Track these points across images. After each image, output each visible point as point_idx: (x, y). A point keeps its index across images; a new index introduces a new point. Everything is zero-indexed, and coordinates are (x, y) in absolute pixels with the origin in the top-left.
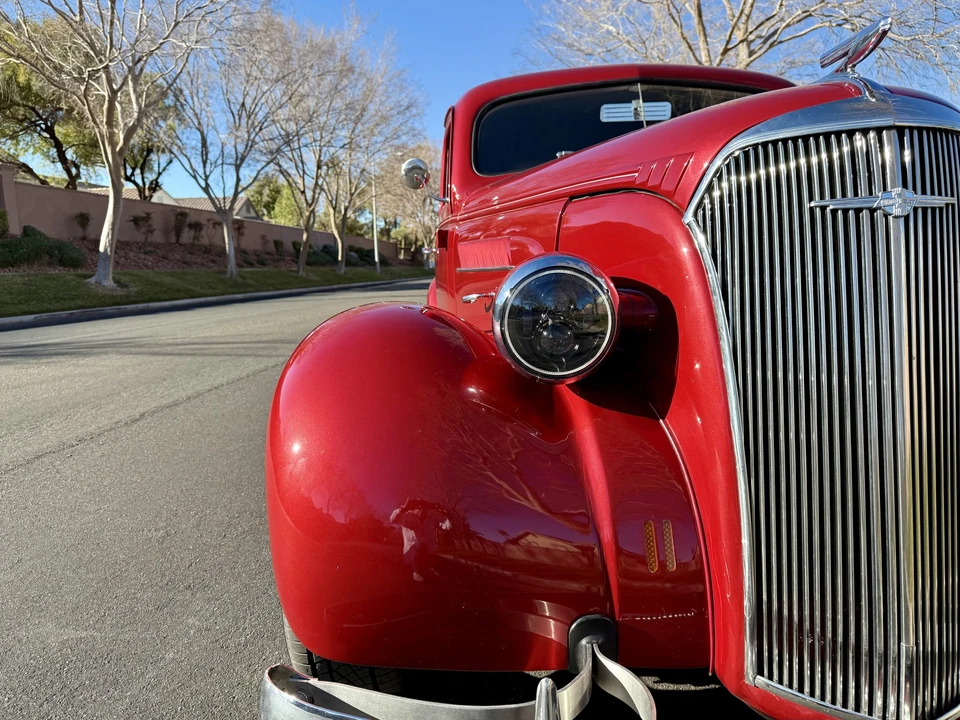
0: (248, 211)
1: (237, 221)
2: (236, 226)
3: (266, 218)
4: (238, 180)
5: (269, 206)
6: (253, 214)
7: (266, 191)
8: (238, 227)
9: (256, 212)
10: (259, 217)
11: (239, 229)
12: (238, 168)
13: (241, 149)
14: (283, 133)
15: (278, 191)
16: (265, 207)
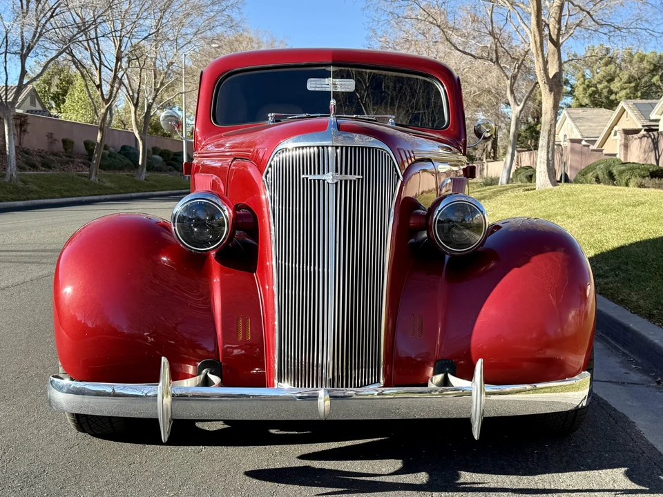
0: (33, 103)
1: (19, 116)
2: (19, 122)
3: (54, 112)
4: (24, 72)
5: (59, 99)
6: (38, 107)
7: (56, 81)
8: (21, 123)
9: (42, 105)
10: (45, 111)
11: (21, 125)
12: (23, 58)
13: (28, 36)
14: (78, 20)
15: (70, 82)
16: (53, 98)
